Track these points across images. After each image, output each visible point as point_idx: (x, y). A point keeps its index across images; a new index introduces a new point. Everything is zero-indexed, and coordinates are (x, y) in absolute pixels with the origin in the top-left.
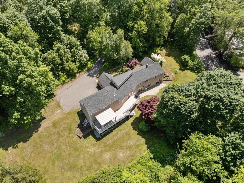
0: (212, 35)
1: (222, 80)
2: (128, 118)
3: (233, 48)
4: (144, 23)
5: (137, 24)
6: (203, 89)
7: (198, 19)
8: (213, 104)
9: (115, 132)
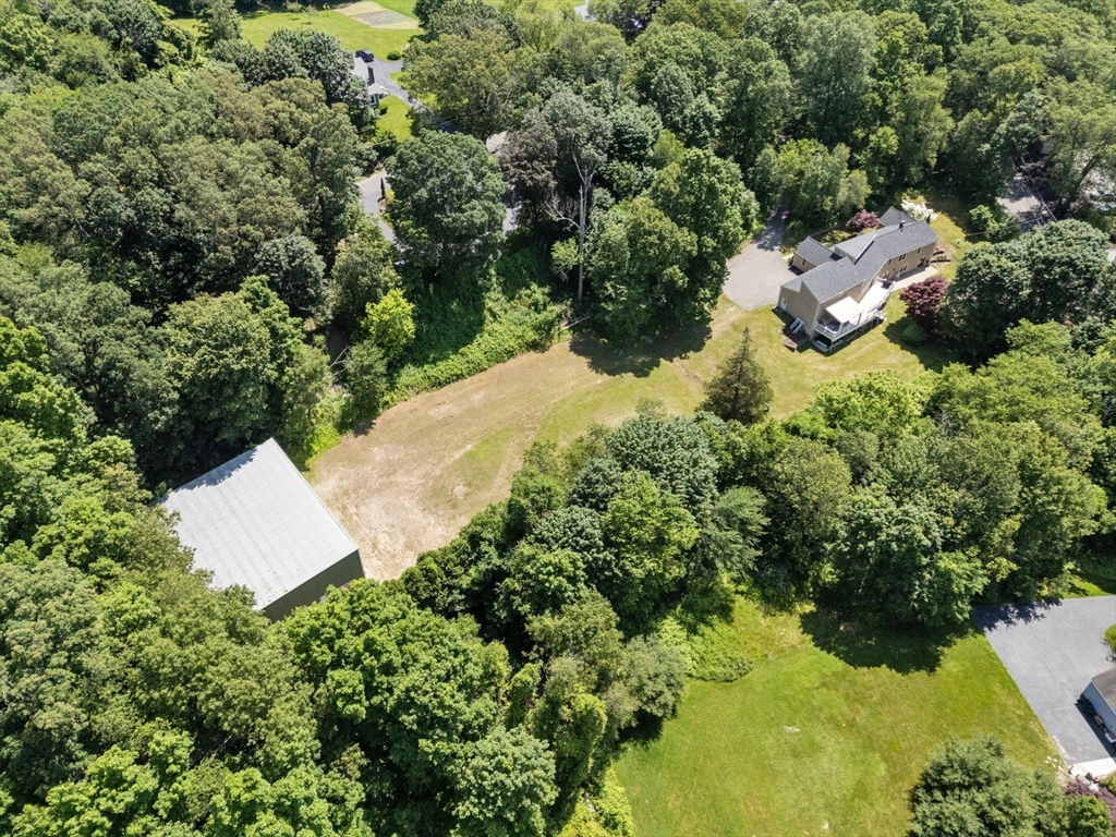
0: (1038, 164)
1: (1074, 234)
2: (875, 322)
3: (1092, 197)
4: (893, 131)
5: (874, 132)
6: (1041, 247)
7: (1011, 124)
8: (1058, 270)
9: (855, 344)
